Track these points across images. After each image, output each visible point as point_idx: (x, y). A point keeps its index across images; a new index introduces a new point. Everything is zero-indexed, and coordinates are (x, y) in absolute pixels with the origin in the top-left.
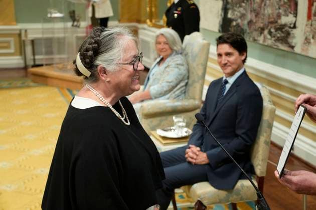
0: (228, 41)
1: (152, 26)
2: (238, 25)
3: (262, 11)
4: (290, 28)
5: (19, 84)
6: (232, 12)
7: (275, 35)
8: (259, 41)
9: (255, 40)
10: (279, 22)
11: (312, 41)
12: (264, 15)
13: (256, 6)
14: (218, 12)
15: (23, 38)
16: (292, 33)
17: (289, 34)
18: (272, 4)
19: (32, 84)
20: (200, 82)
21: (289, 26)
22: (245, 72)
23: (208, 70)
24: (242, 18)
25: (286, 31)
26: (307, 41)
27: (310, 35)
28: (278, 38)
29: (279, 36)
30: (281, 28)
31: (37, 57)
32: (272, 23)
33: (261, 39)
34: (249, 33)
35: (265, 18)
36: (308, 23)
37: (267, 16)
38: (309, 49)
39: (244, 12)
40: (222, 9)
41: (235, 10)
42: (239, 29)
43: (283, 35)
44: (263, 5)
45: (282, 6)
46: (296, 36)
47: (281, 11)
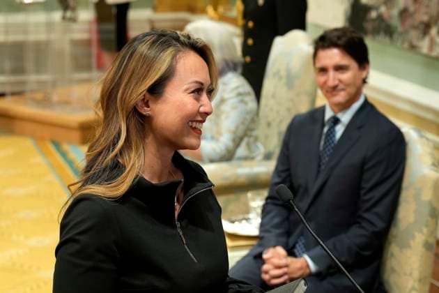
0: (340, 42)
1: (216, 17)
8: (421, 48)
9: (413, 47)
24: (389, 4)
33: (424, 45)
34: (401, 34)
35: (432, 4)
42: (383, 24)
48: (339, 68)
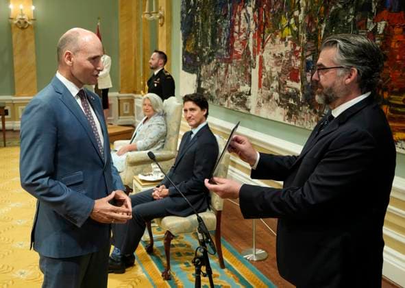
0: (193, 99)
2: (208, 93)
3: (226, 82)
6: (204, 83)
7: (236, 100)
8: (224, 105)
9: (221, 105)
10: (238, 90)
11: (262, 104)
12: (227, 85)
13: (221, 78)
14: (194, 83)
16: (248, 98)
17: (246, 99)
18: (233, 76)
20: (175, 136)
21: (246, 93)
22: (207, 125)
23: (181, 126)
25: (244, 97)
26: (259, 105)
27: (260, 100)
28: (238, 102)
30: (240, 95)
32: (232, 91)
33: (226, 104)
34: (216, 99)
36: (259, 90)
37: (229, 85)
38: (261, 111)
39: (213, 83)
40: (197, 81)
41: (206, 82)
43: (241, 100)
44: (226, 77)
45: (240, 78)
46: (251, 101)
47: (239, 82)
48: (192, 109)
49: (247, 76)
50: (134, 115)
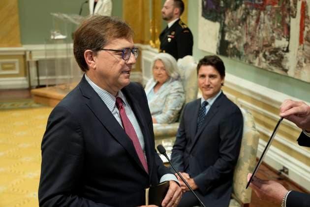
1: (154, 46)
2: (234, 47)
3: (257, 34)
4: (283, 51)
5: (22, 105)
6: (229, 34)
7: (270, 58)
8: (255, 63)
9: (250, 63)
10: (273, 45)
11: (304, 65)
12: (259, 38)
13: (251, 29)
14: (216, 34)
15: (28, 59)
16: (285, 56)
17: (282, 57)
18: (266, 27)
19: (34, 105)
21: (283, 49)
24: (238, 41)
25: (279, 54)
26: (299, 65)
27: (302, 59)
28: (272, 61)
29: (273, 59)
30: (275, 51)
31: (41, 78)
32: (266, 46)
33: (256, 62)
34: (244, 56)
35: (260, 41)
36: (300, 46)
37: (261, 38)
38: (302, 72)
39: (240, 35)
40: (220, 32)
41: (232, 33)
42: (235, 51)
43: (277, 58)
44: (258, 28)
45: (275, 29)
46: (289, 59)
47: (274, 35)
49: (285, 28)
50: (141, 70)
